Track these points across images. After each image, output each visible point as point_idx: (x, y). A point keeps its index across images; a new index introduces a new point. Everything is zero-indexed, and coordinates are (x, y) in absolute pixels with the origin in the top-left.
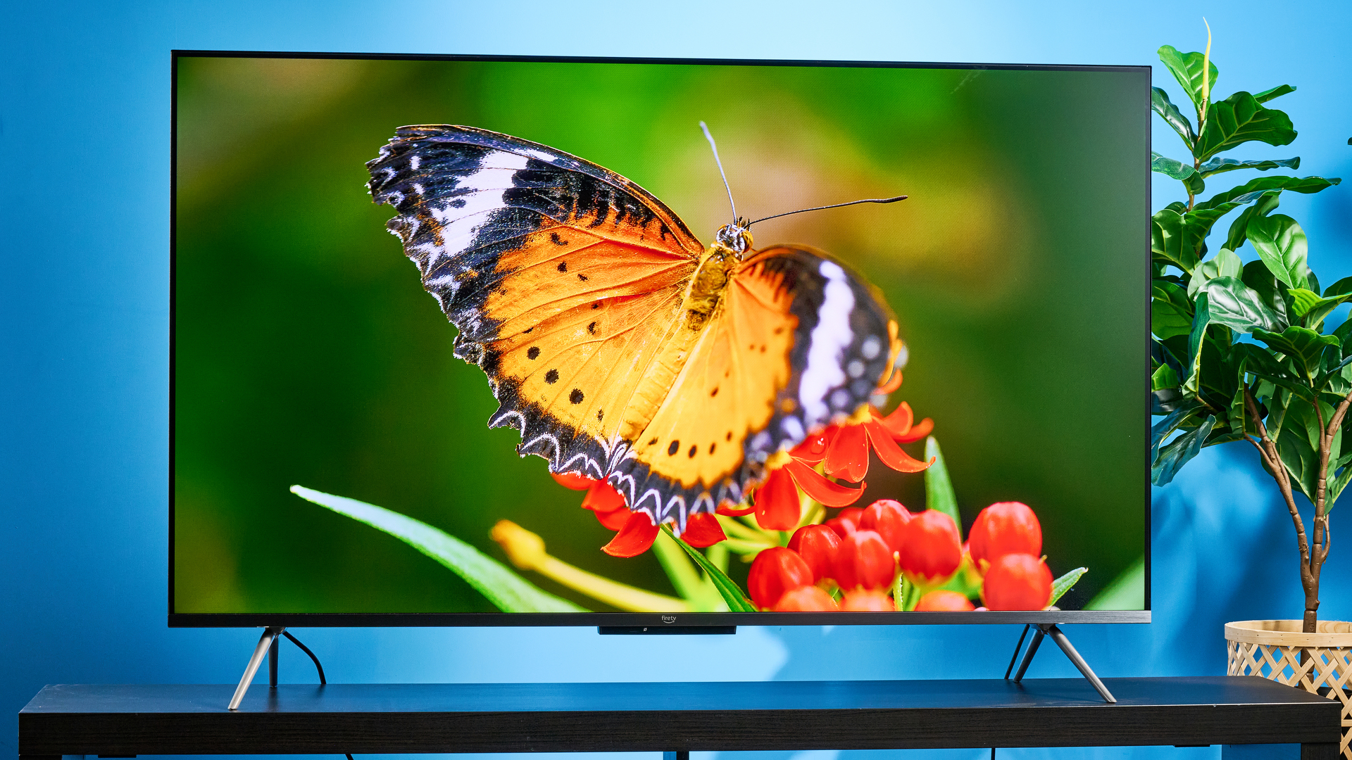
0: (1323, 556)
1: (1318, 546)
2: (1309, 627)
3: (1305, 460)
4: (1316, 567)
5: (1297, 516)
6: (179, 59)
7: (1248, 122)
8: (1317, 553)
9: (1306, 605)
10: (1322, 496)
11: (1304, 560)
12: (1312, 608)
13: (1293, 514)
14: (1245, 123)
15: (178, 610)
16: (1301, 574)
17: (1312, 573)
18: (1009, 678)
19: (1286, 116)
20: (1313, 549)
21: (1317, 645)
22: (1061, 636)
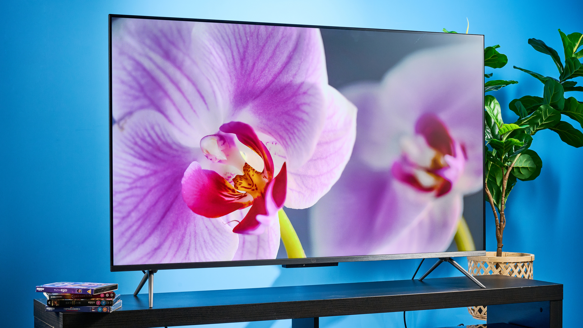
0: (504, 227)
1: (502, 223)
2: (499, 254)
3: (495, 190)
4: (502, 231)
5: (495, 212)
6: (112, 18)
7: (489, 58)
8: (502, 226)
9: (498, 246)
10: (503, 204)
11: (498, 229)
12: (501, 247)
13: (494, 211)
14: (487, 59)
15: (115, 264)
16: (496, 233)
17: (500, 234)
18: (414, 279)
19: (506, 57)
20: (500, 225)
21: (503, 262)
22: (454, 262)
